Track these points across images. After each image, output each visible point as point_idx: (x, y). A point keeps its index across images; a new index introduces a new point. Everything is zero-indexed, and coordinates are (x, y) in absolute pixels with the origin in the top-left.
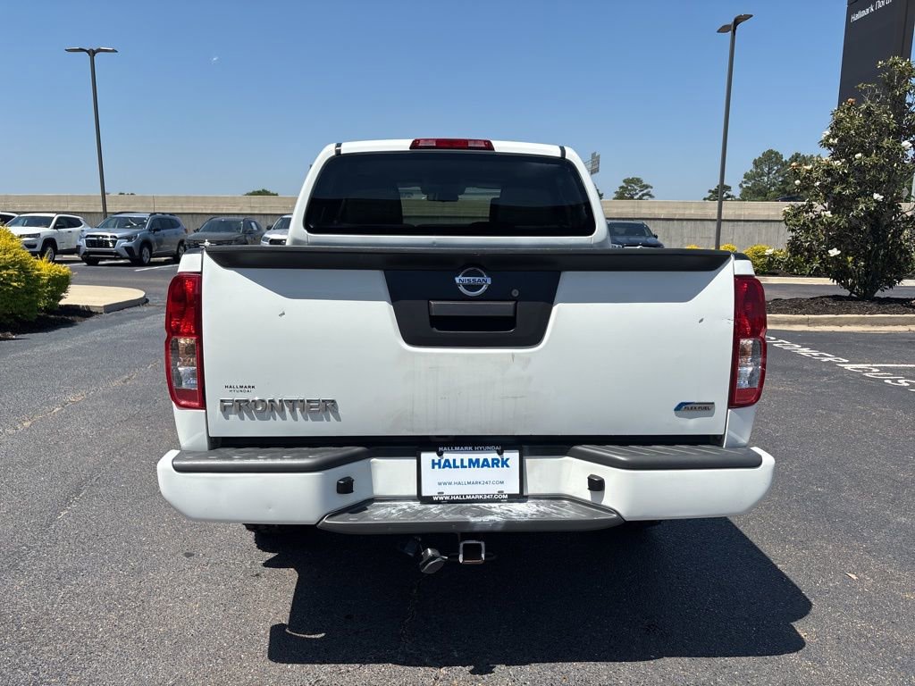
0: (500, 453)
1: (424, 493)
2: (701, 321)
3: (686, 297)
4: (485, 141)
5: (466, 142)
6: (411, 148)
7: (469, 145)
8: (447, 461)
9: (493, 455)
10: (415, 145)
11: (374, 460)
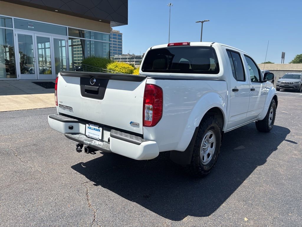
0: (99, 128)
1: (86, 134)
2: (135, 97)
3: (132, 89)
4: (187, 43)
5: (182, 43)
6: (168, 46)
7: (183, 44)
8: (90, 127)
9: (97, 128)
10: (169, 45)
11: (80, 124)
